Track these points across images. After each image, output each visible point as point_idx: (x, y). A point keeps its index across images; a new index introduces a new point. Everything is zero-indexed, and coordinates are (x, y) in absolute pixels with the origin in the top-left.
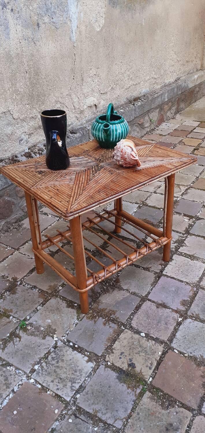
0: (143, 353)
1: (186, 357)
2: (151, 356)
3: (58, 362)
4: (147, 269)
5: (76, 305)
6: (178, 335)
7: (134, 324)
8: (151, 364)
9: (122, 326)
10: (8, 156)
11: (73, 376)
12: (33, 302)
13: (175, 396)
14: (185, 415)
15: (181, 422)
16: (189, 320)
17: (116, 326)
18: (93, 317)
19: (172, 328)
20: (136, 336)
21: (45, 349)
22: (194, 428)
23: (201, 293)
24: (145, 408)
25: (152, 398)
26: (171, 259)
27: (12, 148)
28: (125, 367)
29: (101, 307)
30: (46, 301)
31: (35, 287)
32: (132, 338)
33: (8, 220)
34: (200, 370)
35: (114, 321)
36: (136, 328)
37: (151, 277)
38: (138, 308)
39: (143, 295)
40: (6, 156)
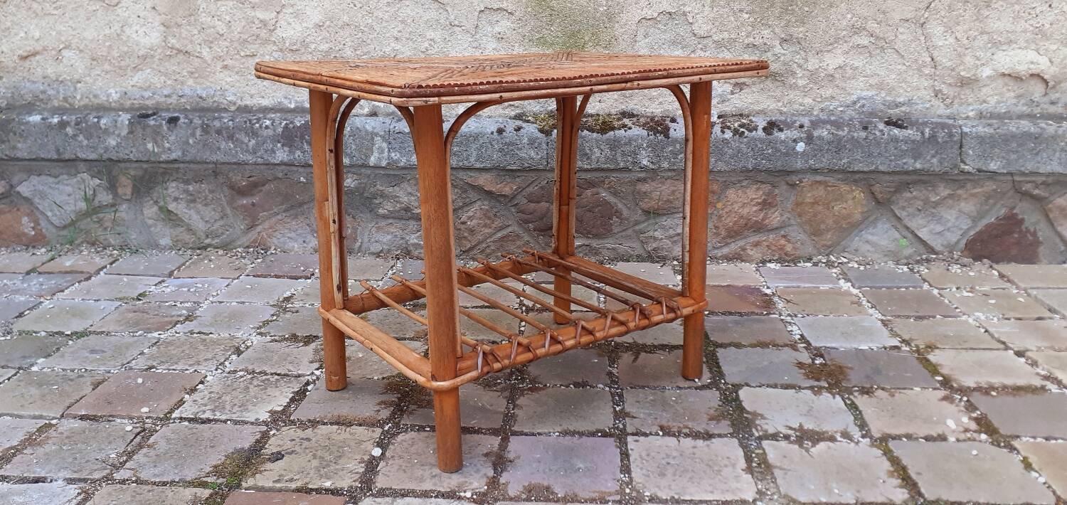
0: (321, 464)
2: (316, 475)
3: (258, 386)
9: (390, 425)
20: (368, 446)
28: (270, 450)
32: (361, 442)
37: (597, 425)
39: (516, 428)
40: (648, 110)
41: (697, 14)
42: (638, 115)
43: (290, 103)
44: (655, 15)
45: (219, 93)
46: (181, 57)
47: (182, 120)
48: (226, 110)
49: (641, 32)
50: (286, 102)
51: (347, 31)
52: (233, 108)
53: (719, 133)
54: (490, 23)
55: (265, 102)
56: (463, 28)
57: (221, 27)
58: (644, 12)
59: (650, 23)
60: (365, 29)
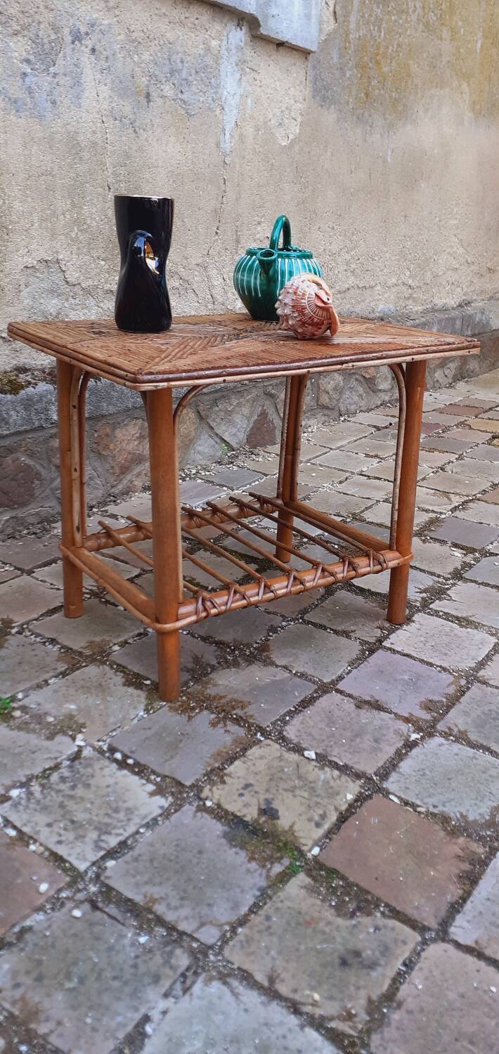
0: (306, 791)
1: (420, 813)
2: (326, 800)
3: (73, 787)
4: (346, 634)
5: (148, 682)
6: (405, 766)
7: (291, 732)
8: (323, 817)
10: (42, 365)
11: (107, 820)
12: (42, 668)
13: (378, 891)
14: (401, 938)
15: (386, 950)
16: (438, 740)
17: (241, 732)
18: (186, 709)
19: (389, 751)
20: (294, 757)
21: (47, 759)
22: (421, 969)
23: (476, 689)
24: (289, 908)
25: (312, 890)
26: (409, 620)
28: (251, 814)
29: (211, 691)
30: (74, 668)
31: (53, 641)
32: (281, 758)
33: (20, 513)
34: (455, 844)
35: (238, 721)
36: (294, 742)
37: (353, 649)
38: (306, 703)
39: (326, 681)
41: (68, 261)
42: (29, 370)
44: (34, 263)
49: (23, 281)
59: (30, 271)
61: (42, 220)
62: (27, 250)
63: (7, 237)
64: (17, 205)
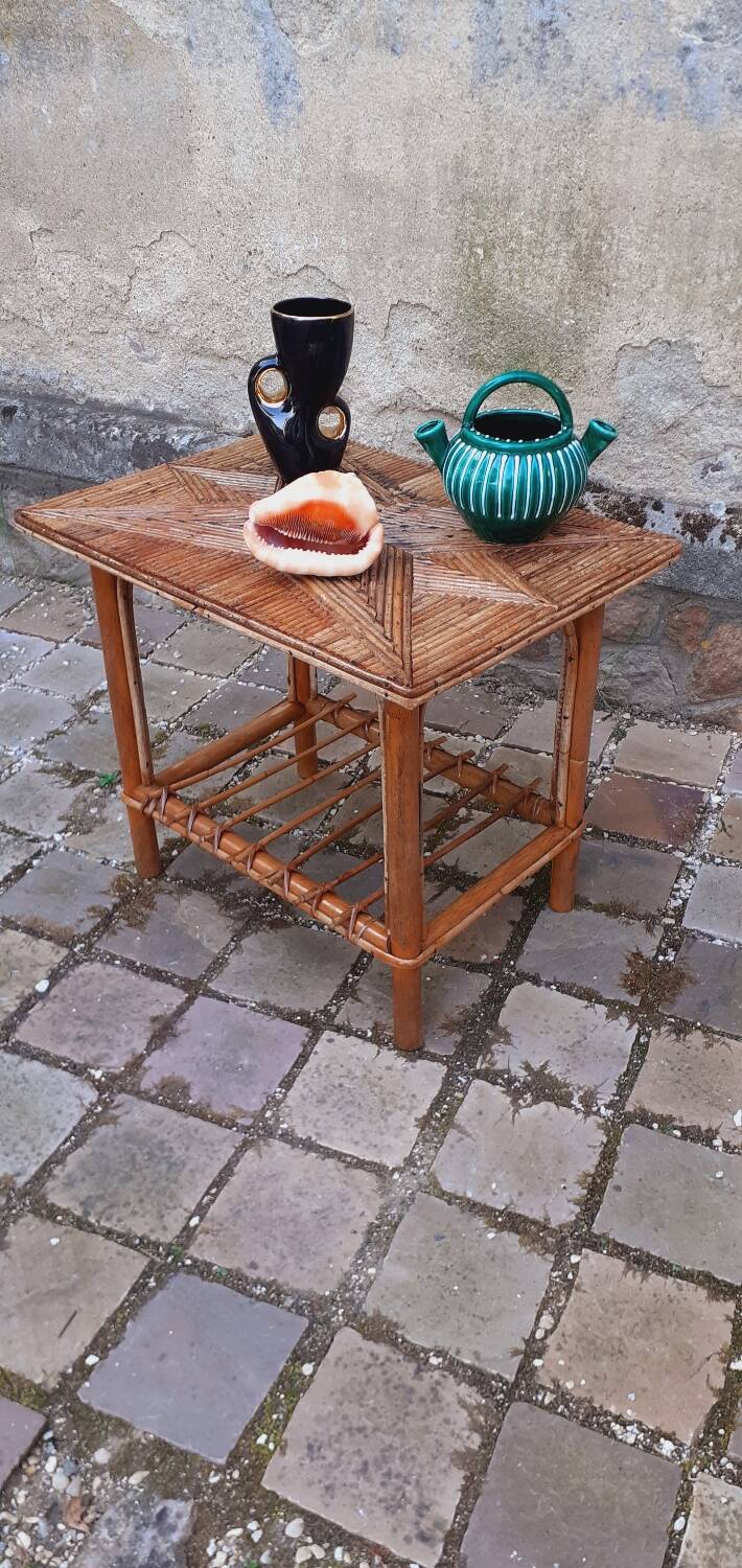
4: (349, 994)
6: (32, 1065)
7: (89, 968)
9: (83, 945)
16: (92, 1095)
18: (123, 887)
19: (63, 1051)
27: (658, 472)
32: (36, 966)
35: (104, 926)
36: (71, 973)
39: (212, 986)
40: (623, 484)
41: (711, 349)
42: (608, 490)
43: (149, 403)
44: (646, 342)
45: (65, 378)
46: (19, 324)
47: (19, 413)
48: (72, 403)
49: (624, 364)
50: (144, 401)
51: (216, 315)
52: (82, 401)
53: (716, 541)
54: (407, 323)
55: (120, 399)
56: (369, 327)
57: (63, 291)
58: (629, 336)
59: (639, 353)
60: (240, 314)
61: (672, 279)
62: (635, 321)
63: (605, 299)
64: (632, 254)
